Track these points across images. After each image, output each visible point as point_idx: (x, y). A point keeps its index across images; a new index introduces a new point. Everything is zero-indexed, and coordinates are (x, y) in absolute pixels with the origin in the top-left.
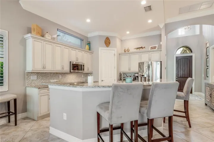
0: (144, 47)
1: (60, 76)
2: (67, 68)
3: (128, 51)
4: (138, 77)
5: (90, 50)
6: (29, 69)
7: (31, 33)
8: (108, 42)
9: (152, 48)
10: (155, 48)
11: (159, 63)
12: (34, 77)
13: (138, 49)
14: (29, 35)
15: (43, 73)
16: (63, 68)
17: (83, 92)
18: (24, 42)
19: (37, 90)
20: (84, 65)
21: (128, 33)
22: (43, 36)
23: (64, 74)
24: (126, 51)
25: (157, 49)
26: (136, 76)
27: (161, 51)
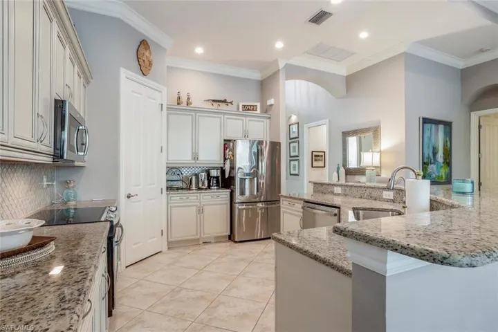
0: (231, 103)
4: (217, 177)
8: (145, 57)
9: (246, 108)
10: (253, 108)
13: (216, 104)
21: (199, 50)
25: (259, 111)
26: (214, 177)
27: (270, 118)
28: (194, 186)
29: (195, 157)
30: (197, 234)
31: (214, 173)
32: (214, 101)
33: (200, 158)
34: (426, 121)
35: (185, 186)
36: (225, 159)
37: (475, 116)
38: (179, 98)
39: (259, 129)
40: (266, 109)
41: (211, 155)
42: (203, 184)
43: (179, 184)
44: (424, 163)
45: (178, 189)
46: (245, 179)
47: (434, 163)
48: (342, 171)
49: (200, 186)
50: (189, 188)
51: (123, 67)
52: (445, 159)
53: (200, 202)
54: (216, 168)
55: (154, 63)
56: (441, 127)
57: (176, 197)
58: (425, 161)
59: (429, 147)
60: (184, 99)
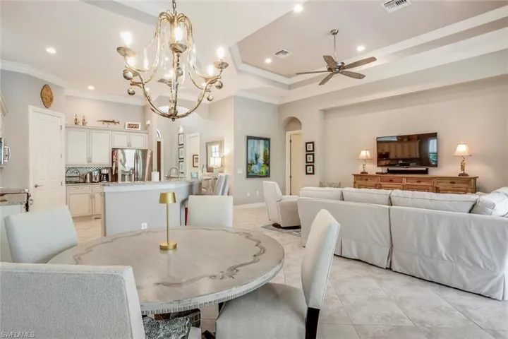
0: (118, 123)
3: (84, 124)
4: (107, 175)
8: (47, 97)
9: (130, 126)
10: (136, 126)
13: (106, 124)
21: (91, 88)
24: (80, 123)
25: (139, 129)
26: (104, 174)
27: (147, 133)
28: (88, 180)
29: (90, 161)
30: (89, 212)
31: (105, 171)
32: (105, 121)
33: (93, 161)
34: (249, 138)
35: (82, 180)
36: (113, 162)
37: (288, 134)
38: (76, 119)
39: (139, 141)
40: (146, 127)
41: (102, 159)
42: (96, 179)
43: (77, 179)
44: (248, 164)
45: (76, 183)
46: (125, 175)
47: (256, 164)
48: (205, 169)
49: (94, 180)
50: (85, 182)
51: (31, 105)
52: (265, 162)
53: (92, 191)
54: (107, 168)
55: (54, 99)
56: (262, 142)
57: (73, 188)
58: (249, 162)
59: (252, 154)
60: (80, 120)
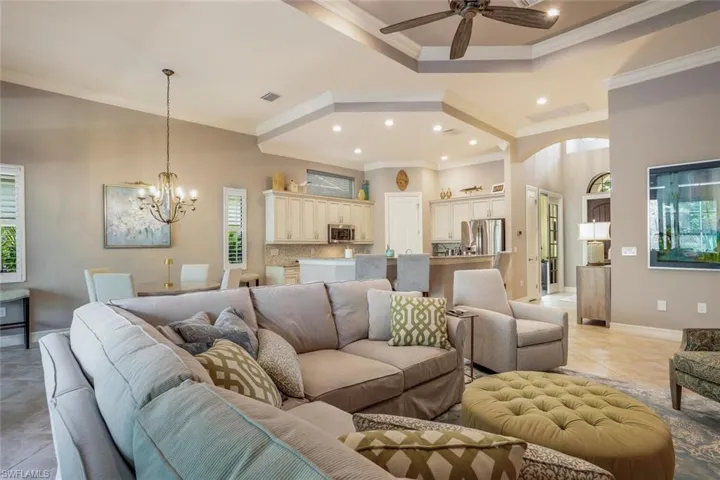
0: (481, 188)
1: (313, 251)
2: (323, 238)
3: (449, 197)
5: (367, 198)
6: (270, 239)
7: (271, 188)
8: (402, 180)
9: (496, 189)
11: (499, 222)
12: (275, 252)
14: (271, 191)
15: (286, 245)
16: (316, 237)
17: (337, 267)
18: (262, 202)
19: (282, 269)
20: (353, 230)
21: (444, 158)
22: (286, 189)
23: (319, 246)
24: (446, 196)
29: (450, 236)
33: (454, 236)
55: (410, 181)
